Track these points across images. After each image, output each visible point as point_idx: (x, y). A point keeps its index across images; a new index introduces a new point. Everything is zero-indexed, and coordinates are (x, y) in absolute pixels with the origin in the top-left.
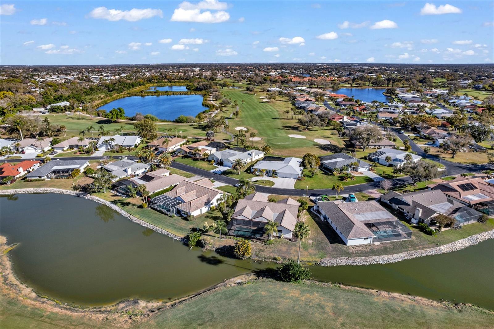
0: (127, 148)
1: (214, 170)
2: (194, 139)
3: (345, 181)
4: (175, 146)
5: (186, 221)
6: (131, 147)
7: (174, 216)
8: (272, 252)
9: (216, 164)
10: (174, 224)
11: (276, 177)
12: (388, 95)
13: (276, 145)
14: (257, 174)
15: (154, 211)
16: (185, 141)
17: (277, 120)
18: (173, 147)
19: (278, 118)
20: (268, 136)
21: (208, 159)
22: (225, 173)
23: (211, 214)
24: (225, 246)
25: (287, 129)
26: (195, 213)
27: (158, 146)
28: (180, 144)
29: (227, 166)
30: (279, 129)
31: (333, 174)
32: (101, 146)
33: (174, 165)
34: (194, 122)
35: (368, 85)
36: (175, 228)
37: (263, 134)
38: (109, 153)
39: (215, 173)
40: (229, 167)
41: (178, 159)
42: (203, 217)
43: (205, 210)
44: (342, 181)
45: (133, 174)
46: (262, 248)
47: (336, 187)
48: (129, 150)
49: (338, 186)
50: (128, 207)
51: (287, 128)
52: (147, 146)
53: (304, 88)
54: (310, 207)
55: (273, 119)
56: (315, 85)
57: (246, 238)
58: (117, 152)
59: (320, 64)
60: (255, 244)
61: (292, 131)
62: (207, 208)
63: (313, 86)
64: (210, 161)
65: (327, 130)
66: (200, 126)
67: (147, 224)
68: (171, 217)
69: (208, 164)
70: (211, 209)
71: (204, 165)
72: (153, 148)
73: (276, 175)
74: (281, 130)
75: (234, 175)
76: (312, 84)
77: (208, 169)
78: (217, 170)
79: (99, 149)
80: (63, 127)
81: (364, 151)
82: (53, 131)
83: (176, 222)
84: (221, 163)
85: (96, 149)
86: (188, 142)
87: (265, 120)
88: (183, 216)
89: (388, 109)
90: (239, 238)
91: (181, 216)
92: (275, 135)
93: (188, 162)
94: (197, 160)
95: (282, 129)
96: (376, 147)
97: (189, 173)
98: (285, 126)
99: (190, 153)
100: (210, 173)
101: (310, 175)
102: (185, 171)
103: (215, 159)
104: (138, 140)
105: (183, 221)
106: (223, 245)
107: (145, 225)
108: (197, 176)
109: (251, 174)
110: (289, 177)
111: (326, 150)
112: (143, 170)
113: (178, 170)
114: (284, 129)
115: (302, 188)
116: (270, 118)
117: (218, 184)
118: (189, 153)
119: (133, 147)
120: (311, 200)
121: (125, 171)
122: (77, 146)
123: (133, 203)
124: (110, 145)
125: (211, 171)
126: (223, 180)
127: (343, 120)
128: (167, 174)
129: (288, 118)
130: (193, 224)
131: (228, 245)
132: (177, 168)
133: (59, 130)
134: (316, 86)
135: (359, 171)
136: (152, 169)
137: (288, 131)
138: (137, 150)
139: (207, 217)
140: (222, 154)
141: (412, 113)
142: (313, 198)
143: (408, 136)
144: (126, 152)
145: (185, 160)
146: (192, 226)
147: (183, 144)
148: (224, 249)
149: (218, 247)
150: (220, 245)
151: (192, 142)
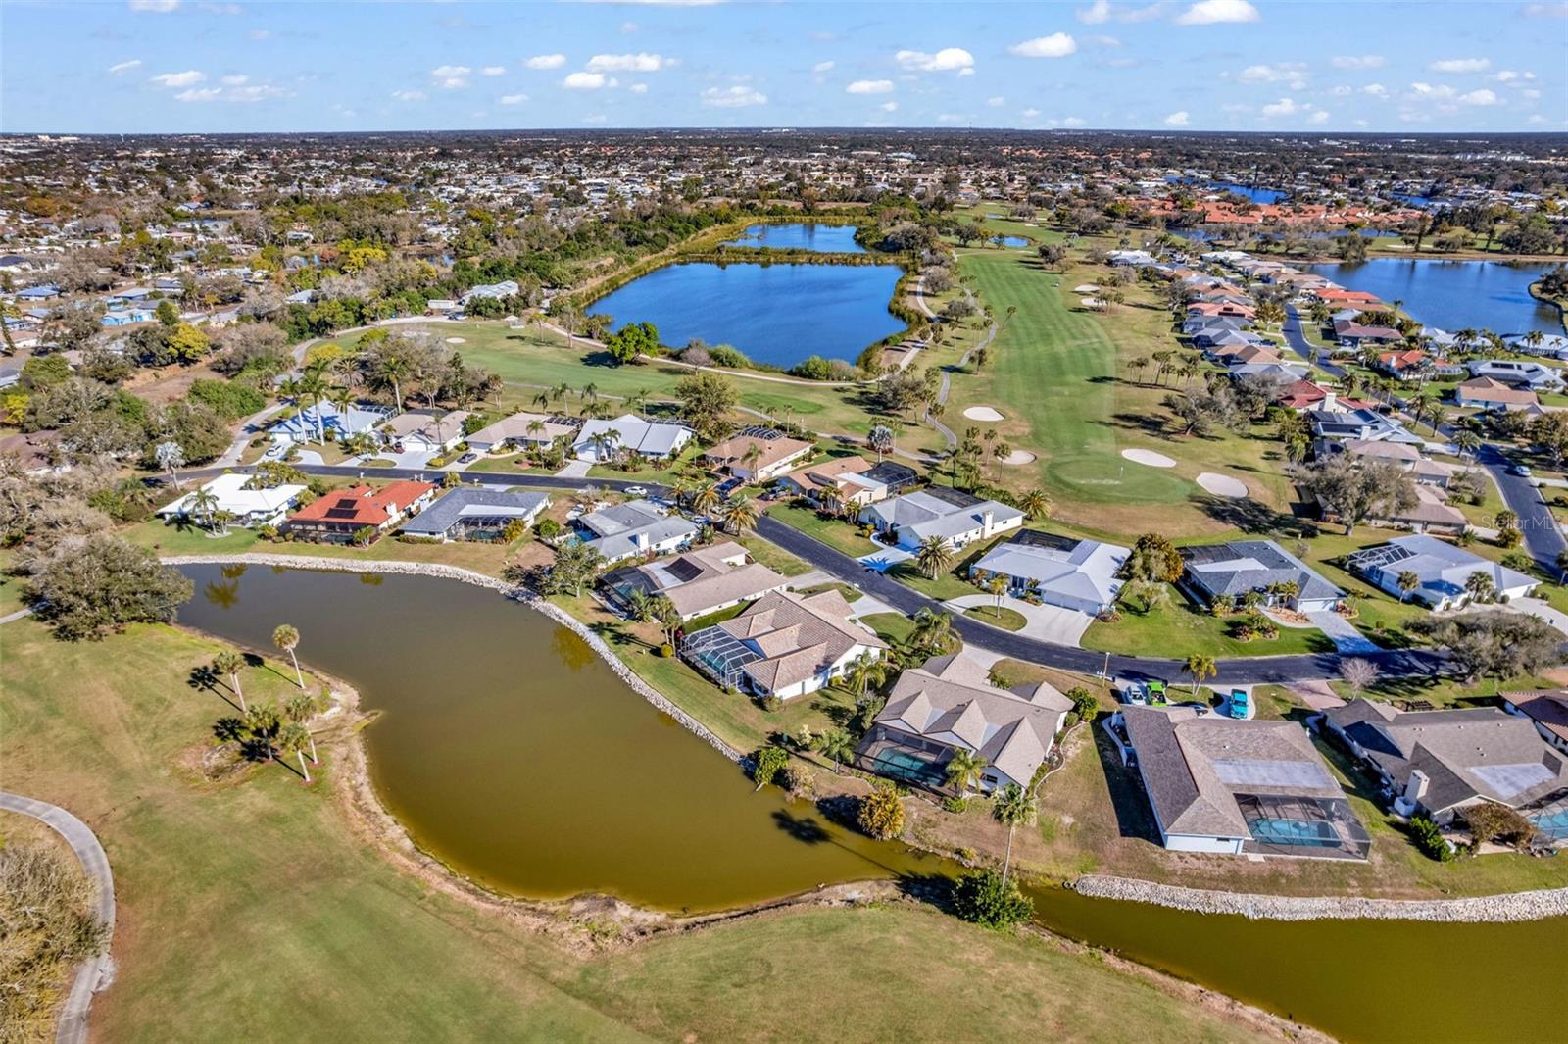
0: (649, 458)
1: (868, 557)
2: (836, 442)
3: (1242, 641)
4: (776, 464)
5: (758, 710)
6: (661, 458)
7: (734, 693)
8: (958, 833)
9: (878, 539)
10: (730, 714)
11: (1035, 603)
12: (1547, 297)
13: (1068, 485)
14: (985, 584)
15: (687, 669)
16: (808, 450)
17: (1107, 386)
18: (770, 468)
19: (1111, 379)
20: (1058, 446)
21: (856, 519)
22: (897, 570)
23: (829, 697)
24: (843, 796)
25: (1124, 427)
26: (787, 693)
27: (731, 459)
28: (792, 457)
29: (906, 548)
30: (1101, 423)
31: (1212, 613)
32: (584, 449)
33: (766, 526)
34: (848, 380)
36: (731, 725)
37: (1044, 438)
38: (602, 469)
39: (868, 568)
40: (912, 551)
41: (777, 508)
42: (807, 706)
43: (813, 685)
44: (1235, 637)
45: (654, 548)
46: (934, 818)
47: (1193, 664)
48: (656, 464)
49: (1199, 663)
50: (628, 647)
51: (1128, 424)
52: (703, 457)
54: (1103, 715)
55: (1094, 380)
57: (902, 783)
58: (624, 468)
60: (919, 802)
61: (1140, 434)
62: (820, 681)
64: (862, 525)
66: (862, 393)
68: (726, 692)
69: (856, 535)
70: (830, 682)
71: (840, 536)
72: (719, 466)
73: (1036, 597)
74: (1104, 428)
75: (918, 580)
77: (852, 553)
78: (876, 557)
79: (580, 455)
80: (496, 378)
81: (1347, 534)
82: (470, 390)
84: (890, 537)
85: (571, 454)
86: (817, 450)
87: (1067, 384)
88: (757, 695)
89: (1510, 366)
90: (881, 781)
91: (751, 694)
92: (1079, 447)
93: (802, 522)
94: (825, 516)
95: (1111, 424)
96: (1396, 524)
97: (800, 559)
98: (1122, 412)
99: (813, 494)
100: (855, 565)
101: (1141, 606)
102: (791, 550)
103: (877, 522)
104: (683, 436)
106: (840, 792)
108: (818, 572)
109: (965, 585)
110: (1074, 606)
112: (680, 539)
113: (772, 544)
114: (1116, 425)
115: (1103, 648)
116: (1083, 379)
117: (870, 604)
118: (810, 493)
119: (667, 457)
120: (1116, 693)
121: (634, 539)
122: (524, 442)
123: (641, 639)
124: (607, 447)
125: (860, 559)
126: (887, 593)
127: (1323, 404)
128: (740, 560)
129: (1143, 381)
130: (776, 720)
132: (771, 539)
133: (484, 386)
135: (1299, 610)
136: (702, 540)
137: (1127, 433)
138: (677, 466)
139: (815, 706)
140: (899, 509)
142: (1122, 685)
144: (647, 472)
145: (799, 513)
146: (771, 727)
147: (803, 458)
148: (838, 805)
149: (825, 795)
150: (830, 792)
151: (830, 452)
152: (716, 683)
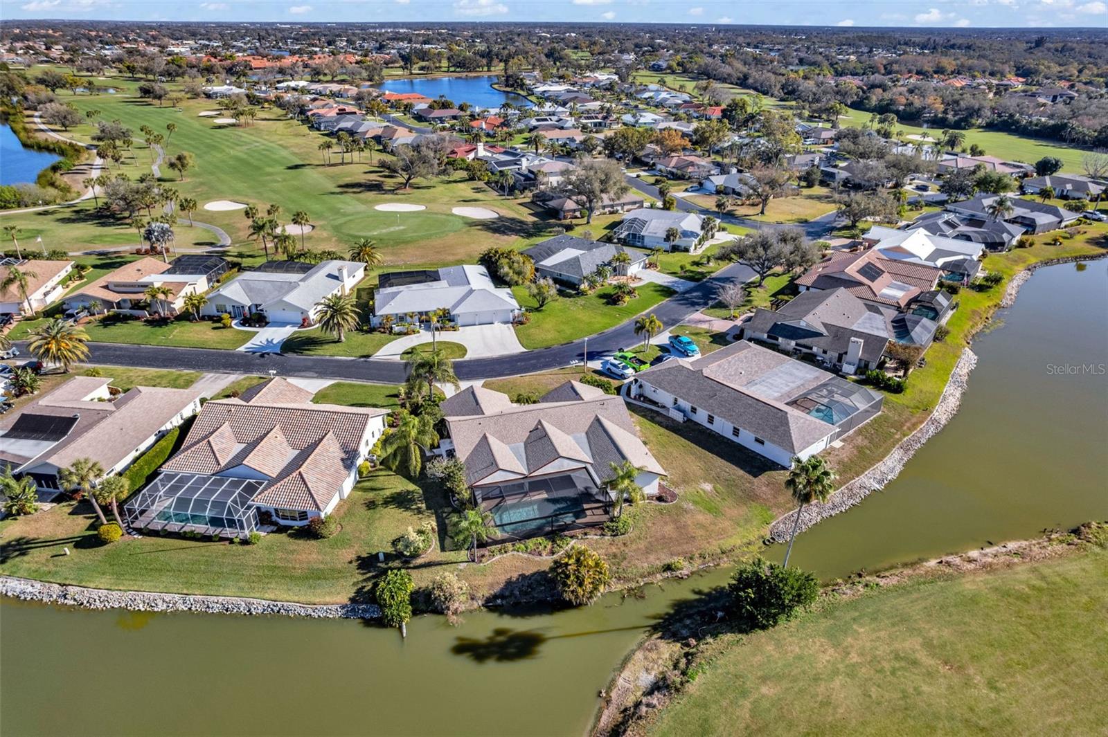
1: (250, 344)
2: (94, 257)
3: (622, 305)
5: (313, 542)
7: (258, 538)
9: (243, 325)
10: (278, 563)
11: (454, 328)
12: (509, 89)
14: (396, 329)
15: (161, 541)
16: (69, 269)
17: (306, 170)
18: (37, 296)
19: (303, 165)
20: (322, 215)
21: (201, 314)
22: (294, 348)
23: (373, 489)
24: (509, 583)
25: (354, 192)
26: (332, 505)
28: (56, 279)
29: (283, 324)
30: (334, 193)
31: (581, 294)
34: (46, 203)
35: (446, 69)
36: (291, 578)
39: (261, 354)
40: (294, 324)
41: (92, 332)
42: (362, 510)
43: (349, 484)
44: (615, 304)
49: (651, 322)
50: (26, 558)
51: (355, 190)
53: (302, 83)
55: (290, 168)
56: (325, 75)
57: (549, 534)
59: (285, 24)
61: (371, 195)
62: (353, 476)
63: (321, 77)
64: (212, 318)
65: (455, 182)
66: (77, 212)
67: (168, 597)
68: (245, 542)
69: (214, 328)
70: (361, 474)
71: (199, 335)
73: (452, 324)
74: (342, 196)
75: (326, 347)
76: (318, 73)
77: (225, 346)
78: (258, 341)
81: (588, 223)
83: (280, 555)
84: (256, 318)
86: (81, 267)
87: (270, 174)
88: (291, 527)
89: (546, 120)
90: (531, 543)
91: (281, 530)
93: (137, 335)
94: (163, 322)
95: (341, 193)
96: (607, 210)
97: (175, 371)
98: (340, 183)
99: (123, 305)
100: (242, 356)
102: (153, 366)
103: (229, 309)
105: (301, 543)
106: (503, 579)
107: (162, 607)
108: (209, 375)
109: (377, 335)
110: (487, 320)
111: (504, 233)
113: (122, 368)
114: (346, 192)
115: (545, 344)
116: (281, 169)
117: (304, 385)
118: (119, 305)
123: (43, 537)
125: (242, 349)
127: (476, 153)
128: (104, 393)
129: (329, 162)
130: (342, 542)
131: (515, 576)
132: (122, 364)
134: (329, 78)
135: (629, 274)
137: (362, 196)
139: (370, 505)
140: (248, 289)
141: (595, 125)
142: (596, 365)
143: (638, 176)
145: (119, 330)
146: (349, 554)
147: (70, 278)
148: (512, 594)
149: (487, 593)
150: (492, 586)
151: (95, 267)
152: (222, 539)
